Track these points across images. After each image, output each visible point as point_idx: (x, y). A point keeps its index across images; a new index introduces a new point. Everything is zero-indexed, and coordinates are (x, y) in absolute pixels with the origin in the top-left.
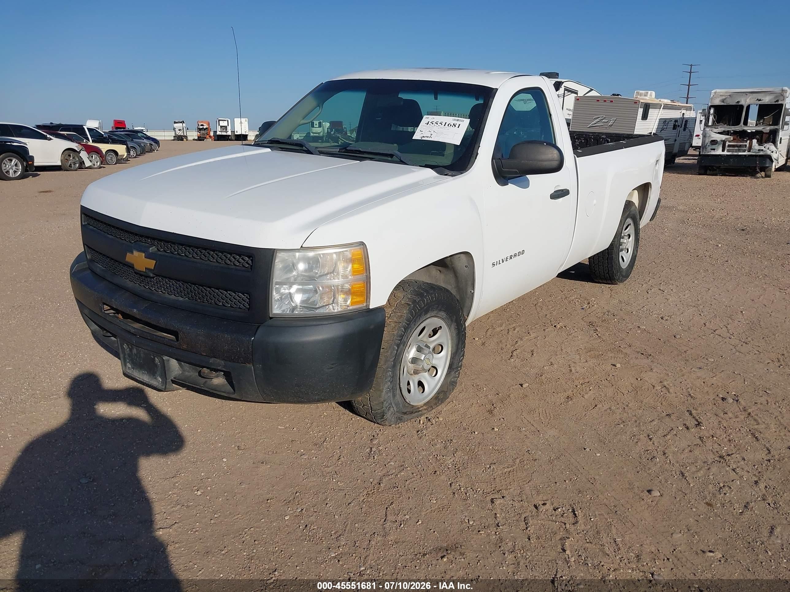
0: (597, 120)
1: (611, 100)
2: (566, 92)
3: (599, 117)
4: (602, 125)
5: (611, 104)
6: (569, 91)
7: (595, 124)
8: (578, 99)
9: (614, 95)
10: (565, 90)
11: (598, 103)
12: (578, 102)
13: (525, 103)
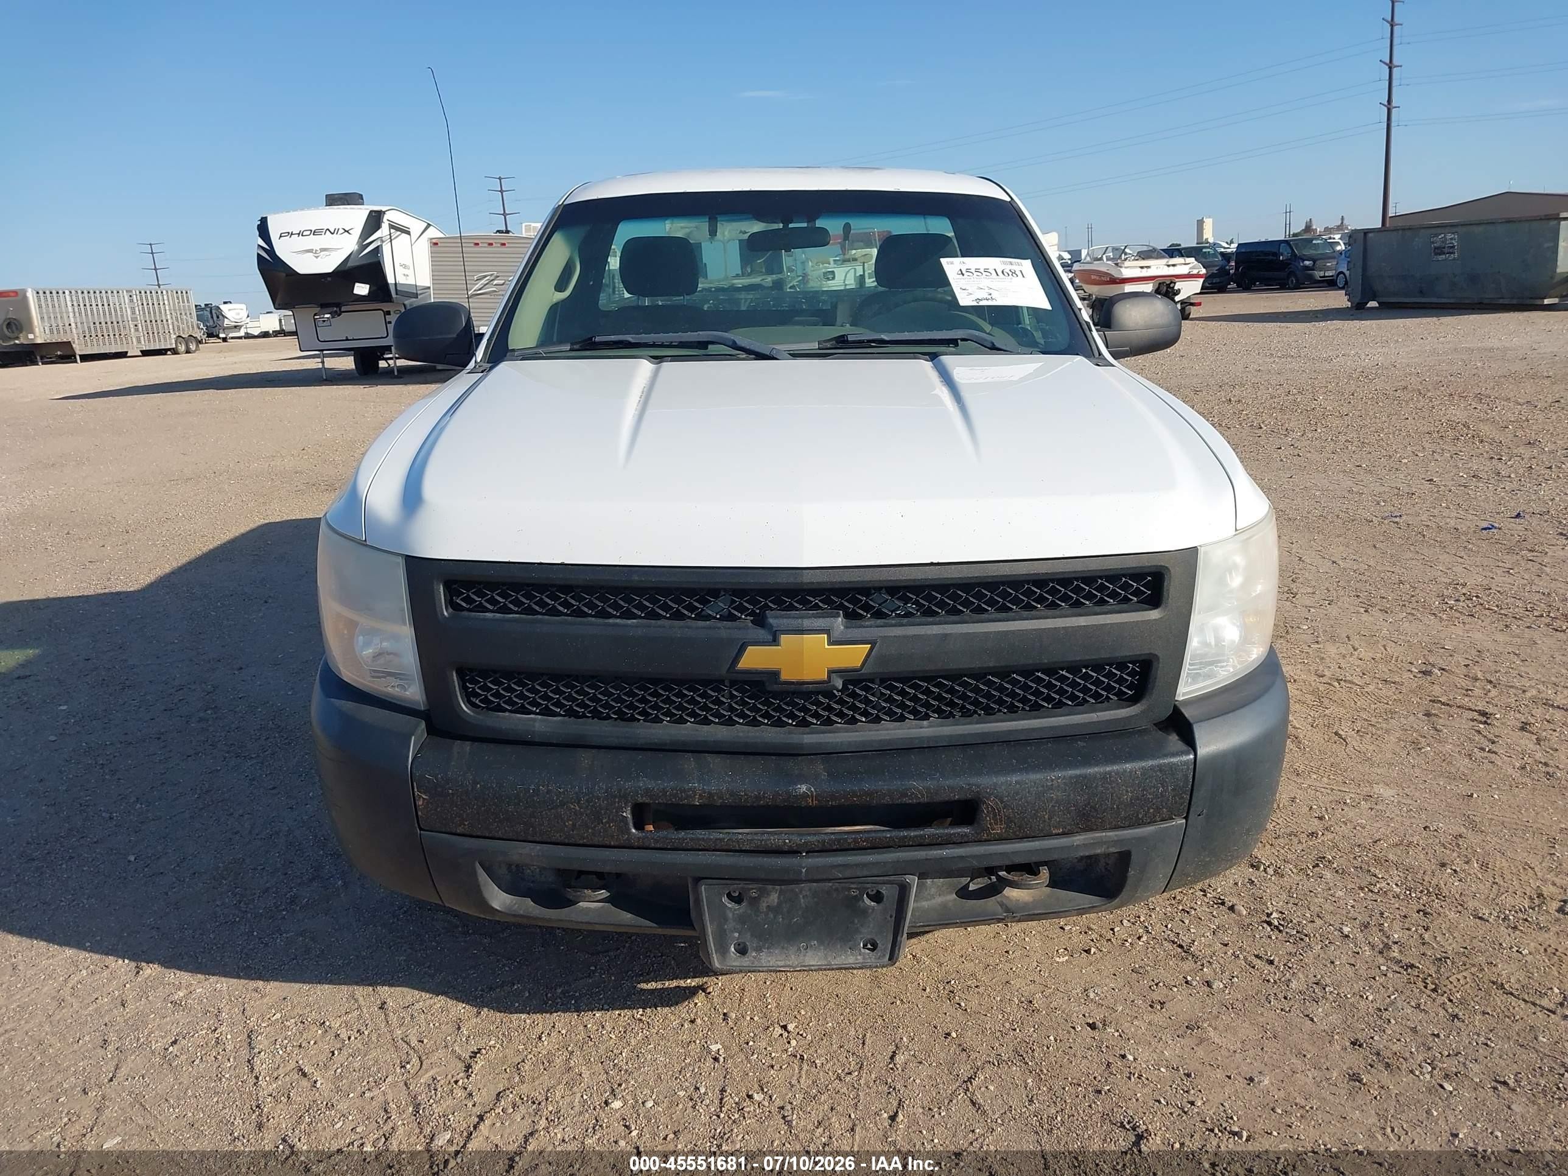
0: (483, 281)
1: (503, 242)
2: (392, 231)
3: (485, 276)
4: (495, 291)
5: (503, 249)
6: (397, 229)
7: (480, 289)
8: (436, 244)
9: (498, 231)
10: (391, 227)
11: (477, 249)
12: (436, 249)
13: (317, 257)
